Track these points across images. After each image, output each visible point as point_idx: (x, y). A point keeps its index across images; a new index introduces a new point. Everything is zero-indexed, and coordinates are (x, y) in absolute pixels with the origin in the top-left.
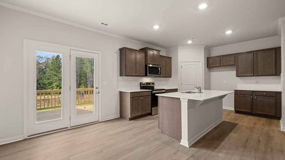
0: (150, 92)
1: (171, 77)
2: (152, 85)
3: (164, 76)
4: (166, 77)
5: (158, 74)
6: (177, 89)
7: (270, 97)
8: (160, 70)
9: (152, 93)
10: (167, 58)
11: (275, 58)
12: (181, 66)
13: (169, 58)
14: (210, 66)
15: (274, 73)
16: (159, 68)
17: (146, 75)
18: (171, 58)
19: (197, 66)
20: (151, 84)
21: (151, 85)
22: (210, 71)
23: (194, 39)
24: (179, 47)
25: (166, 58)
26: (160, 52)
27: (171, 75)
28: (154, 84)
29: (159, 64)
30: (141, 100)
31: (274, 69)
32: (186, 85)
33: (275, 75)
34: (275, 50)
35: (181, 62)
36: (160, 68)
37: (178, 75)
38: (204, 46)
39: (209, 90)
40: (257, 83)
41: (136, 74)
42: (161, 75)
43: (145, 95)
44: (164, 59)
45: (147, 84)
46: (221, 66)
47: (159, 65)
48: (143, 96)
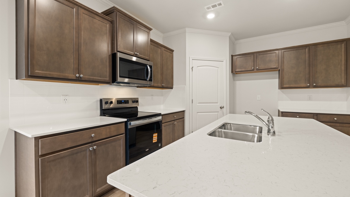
0: (124, 124)
1: (172, 88)
2: (134, 105)
3: (160, 85)
4: (163, 88)
5: (146, 80)
6: (184, 111)
7: (345, 125)
8: (151, 71)
9: (129, 127)
10: (166, 49)
11: (346, 57)
12: (191, 67)
13: (169, 51)
14: (237, 70)
15: (343, 82)
16: (149, 68)
17: (113, 80)
18: (173, 51)
19: (217, 68)
20: (130, 102)
21: (131, 105)
22: (234, 80)
23: (223, 5)
24: (187, 30)
25: (163, 49)
26: (151, 32)
27: (173, 85)
28: (137, 102)
29: (147, 58)
30: (88, 154)
31: (343, 75)
32: (199, 103)
33: (345, 85)
34: (345, 42)
35: (191, 59)
36: (151, 67)
37: (186, 85)
38: (230, 34)
39: (233, 113)
40: (310, 99)
41: (77, 75)
42: (152, 83)
43: (104, 137)
44: (159, 50)
45: (119, 102)
46: (255, 70)
47: (149, 61)
48: (95, 139)
